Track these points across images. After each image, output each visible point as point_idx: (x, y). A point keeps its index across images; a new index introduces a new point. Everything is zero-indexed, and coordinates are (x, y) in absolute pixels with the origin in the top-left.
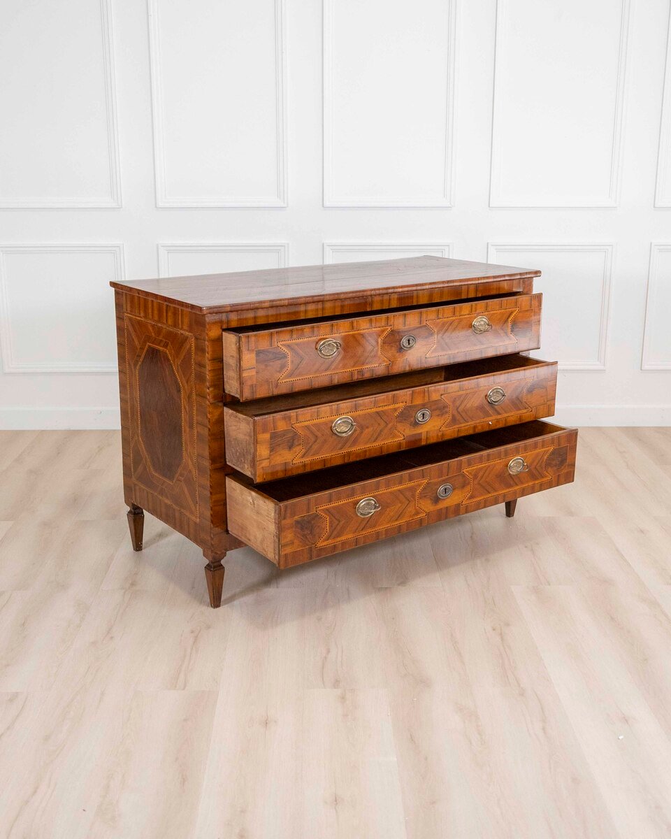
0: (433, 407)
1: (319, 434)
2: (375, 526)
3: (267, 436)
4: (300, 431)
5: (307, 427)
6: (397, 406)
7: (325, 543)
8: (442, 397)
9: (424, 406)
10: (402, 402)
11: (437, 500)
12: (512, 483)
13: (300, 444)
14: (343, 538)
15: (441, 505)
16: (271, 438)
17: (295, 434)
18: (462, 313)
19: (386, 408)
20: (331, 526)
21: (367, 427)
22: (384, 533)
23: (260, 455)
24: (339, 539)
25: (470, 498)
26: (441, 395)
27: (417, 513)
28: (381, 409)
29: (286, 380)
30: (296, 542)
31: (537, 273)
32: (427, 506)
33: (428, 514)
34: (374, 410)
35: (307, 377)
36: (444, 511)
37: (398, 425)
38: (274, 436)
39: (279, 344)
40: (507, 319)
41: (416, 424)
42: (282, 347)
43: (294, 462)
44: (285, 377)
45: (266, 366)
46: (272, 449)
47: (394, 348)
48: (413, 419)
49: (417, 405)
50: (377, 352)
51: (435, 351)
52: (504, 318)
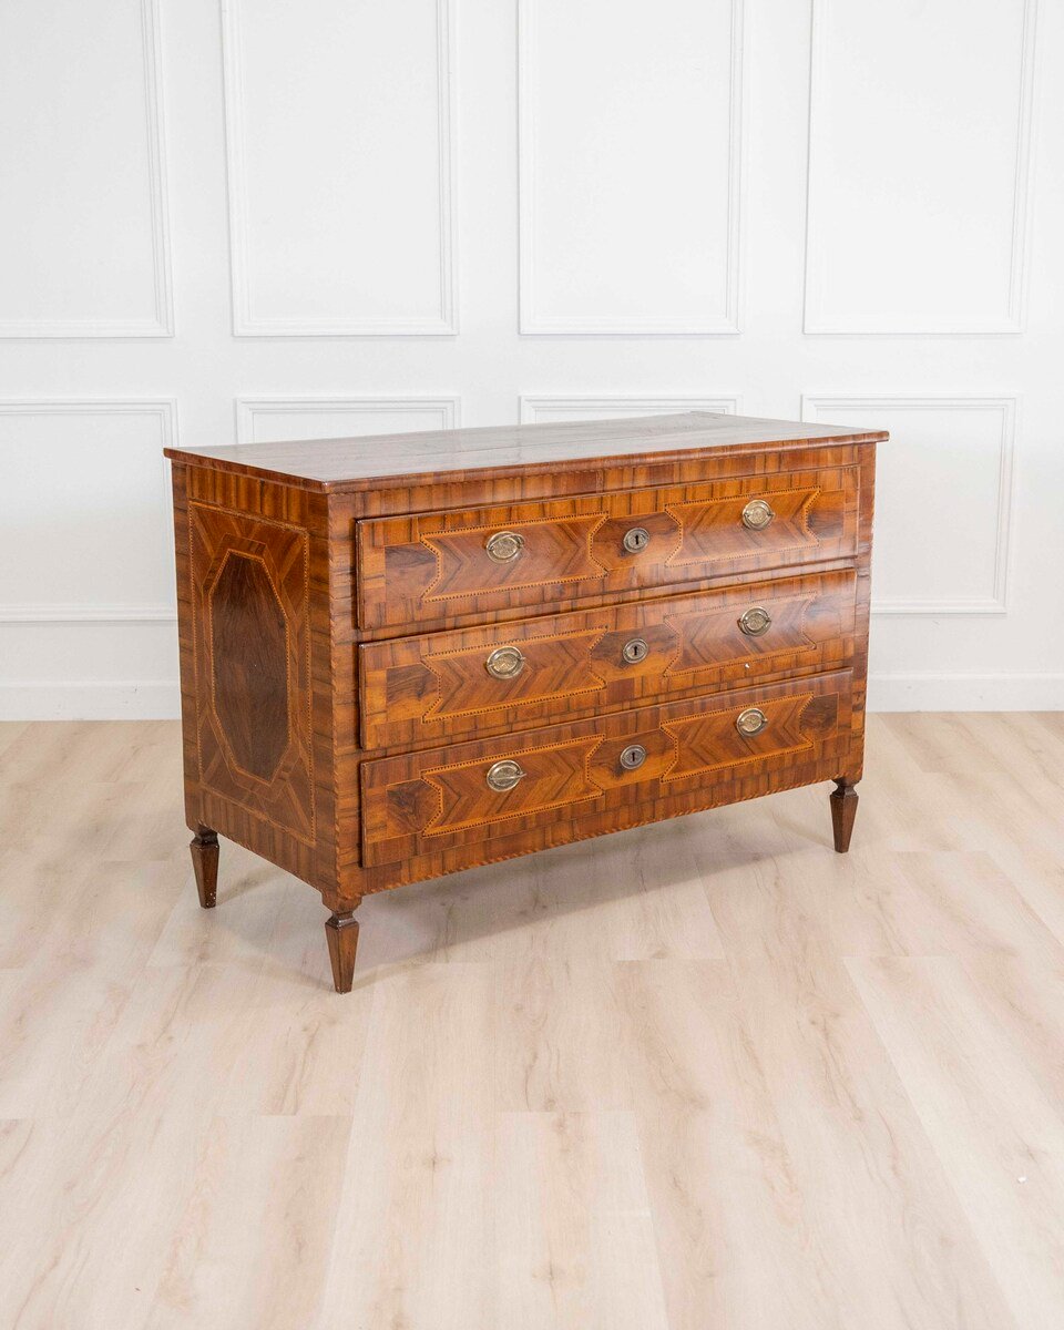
0: (651, 638)
1: (466, 675)
2: (517, 807)
3: (382, 674)
4: (435, 669)
5: (446, 663)
6: (591, 632)
7: (438, 830)
8: (667, 620)
9: (637, 634)
10: (601, 627)
11: (619, 771)
12: (744, 750)
13: (435, 691)
14: (466, 823)
15: (627, 780)
16: (388, 679)
17: (428, 673)
18: (726, 494)
19: (574, 635)
20: (446, 803)
21: (544, 667)
22: (534, 818)
23: (372, 706)
24: (461, 824)
25: (675, 771)
26: (665, 618)
27: (588, 790)
28: (565, 637)
29: (434, 598)
30: (391, 824)
31: (884, 436)
32: (604, 781)
33: (606, 793)
34: (555, 638)
35: (469, 593)
36: (633, 790)
37: (595, 664)
38: (393, 675)
39: (423, 538)
40: (801, 506)
41: (624, 664)
42: (428, 544)
43: (426, 719)
44: (434, 593)
45: (403, 573)
46: (390, 697)
47: (612, 550)
48: (618, 656)
49: (624, 633)
50: (584, 555)
51: (681, 555)
52: (796, 504)
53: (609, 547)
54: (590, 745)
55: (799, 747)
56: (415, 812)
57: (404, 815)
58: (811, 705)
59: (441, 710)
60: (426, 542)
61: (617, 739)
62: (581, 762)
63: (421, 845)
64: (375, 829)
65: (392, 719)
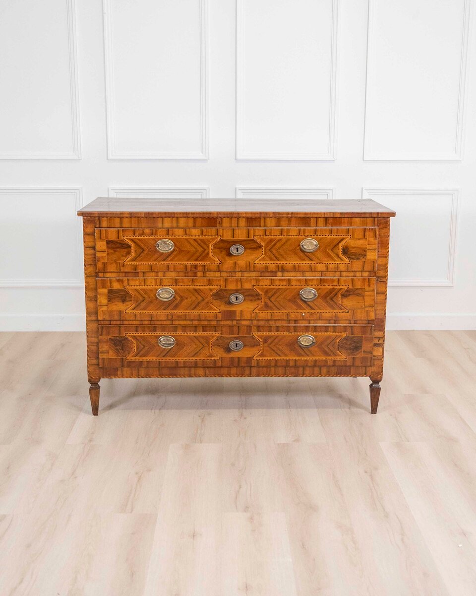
0: (246, 294)
1: (146, 296)
2: (174, 356)
3: (106, 291)
4: (130, 292)
5: (136, 290)
6: (212, 287)
7: (134, 358)
8: (254, 287)
9: (237, 291)
10: (217, 286)
11: (228, 350)
12: (303, 353)
13: (131, 301)
14: (148, 358)
15: (232, 355)
16: (109, 292)
17: (127, 293)
18: (290, 234)
19: (201, 287)
20: (138, 348)
21: (187, 299)
22: (182, 363)
23: (100, 302)
24: (144, 358)
25: (261, 355)
26: (254, 286)
27: (211, 356)
28: (197, 287)
29: (130, 263)
30: (111, 352)
31: (393, 214)
32: (219, 354)
33: (221, 359)
34: (192, 287)
35: (148, 263)
36: (236, 360)
37: (214, 301)
38: (111, 291)
39: (124, 238)
40: (338, 244)
41: (230, 303)
42: (127, 240)
43: (127, 311)
44: (130, 261)
45: (115, 251)
46: (109, 300)
47: (223, 253)
48: (227, 299)
49: (230, 290)
50: (208, 254)
51: (263, 259)
52: (336, 242)
53: (222, 251)
54: (213, 336)
55: (337, 358)
56: (122, 349)
57: (117, 349)
58: (345, 339)
59: (134, 309)
60: (126, 240)
61: (227, 336)
62: (207, 343)
63: (125, 363)
64: (103, 352)
65: (110, 309)
